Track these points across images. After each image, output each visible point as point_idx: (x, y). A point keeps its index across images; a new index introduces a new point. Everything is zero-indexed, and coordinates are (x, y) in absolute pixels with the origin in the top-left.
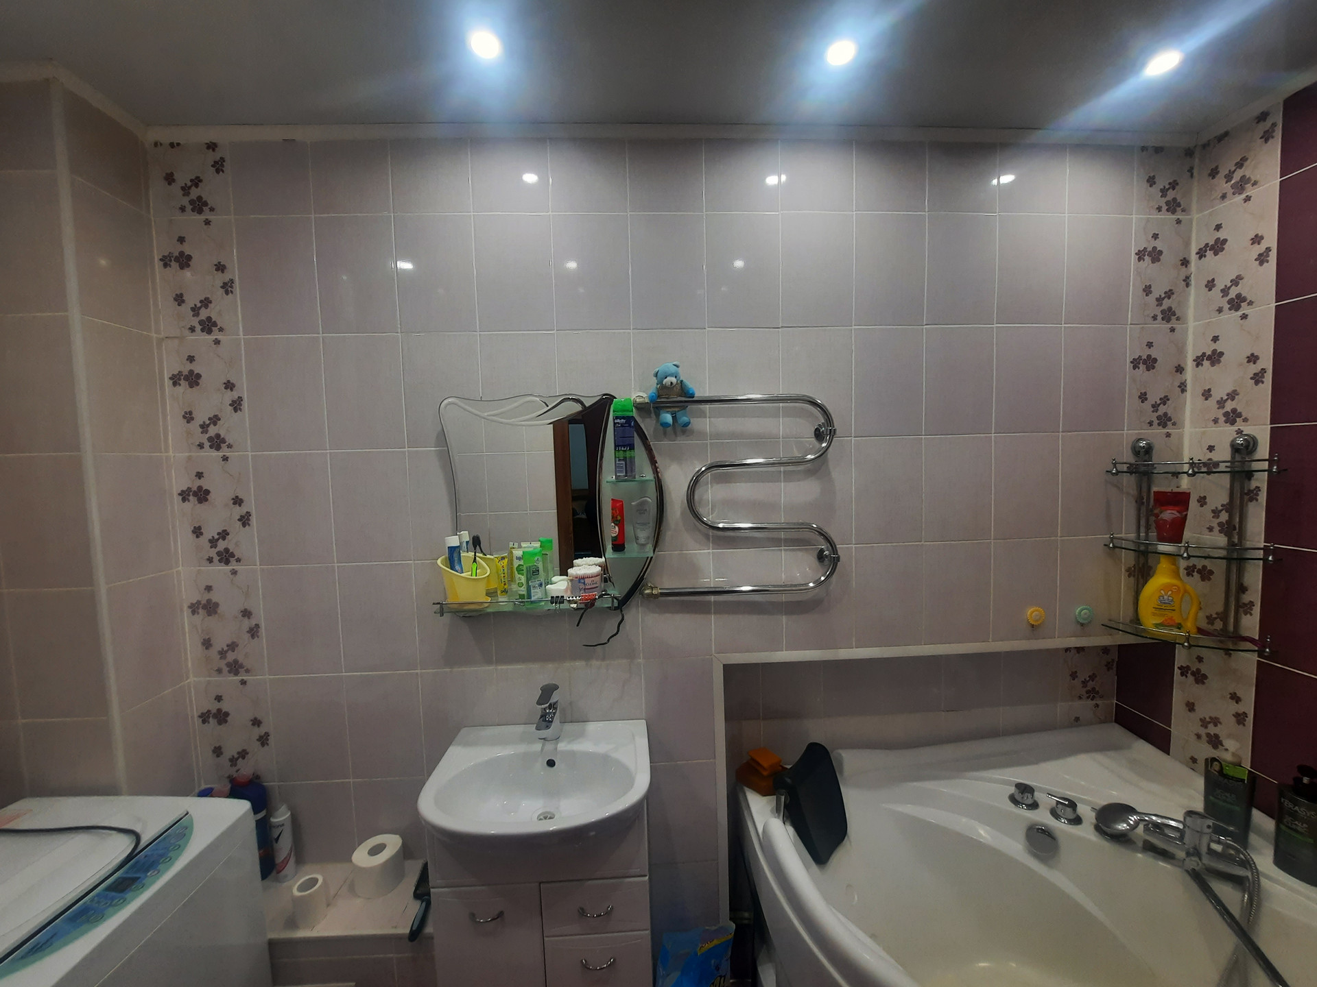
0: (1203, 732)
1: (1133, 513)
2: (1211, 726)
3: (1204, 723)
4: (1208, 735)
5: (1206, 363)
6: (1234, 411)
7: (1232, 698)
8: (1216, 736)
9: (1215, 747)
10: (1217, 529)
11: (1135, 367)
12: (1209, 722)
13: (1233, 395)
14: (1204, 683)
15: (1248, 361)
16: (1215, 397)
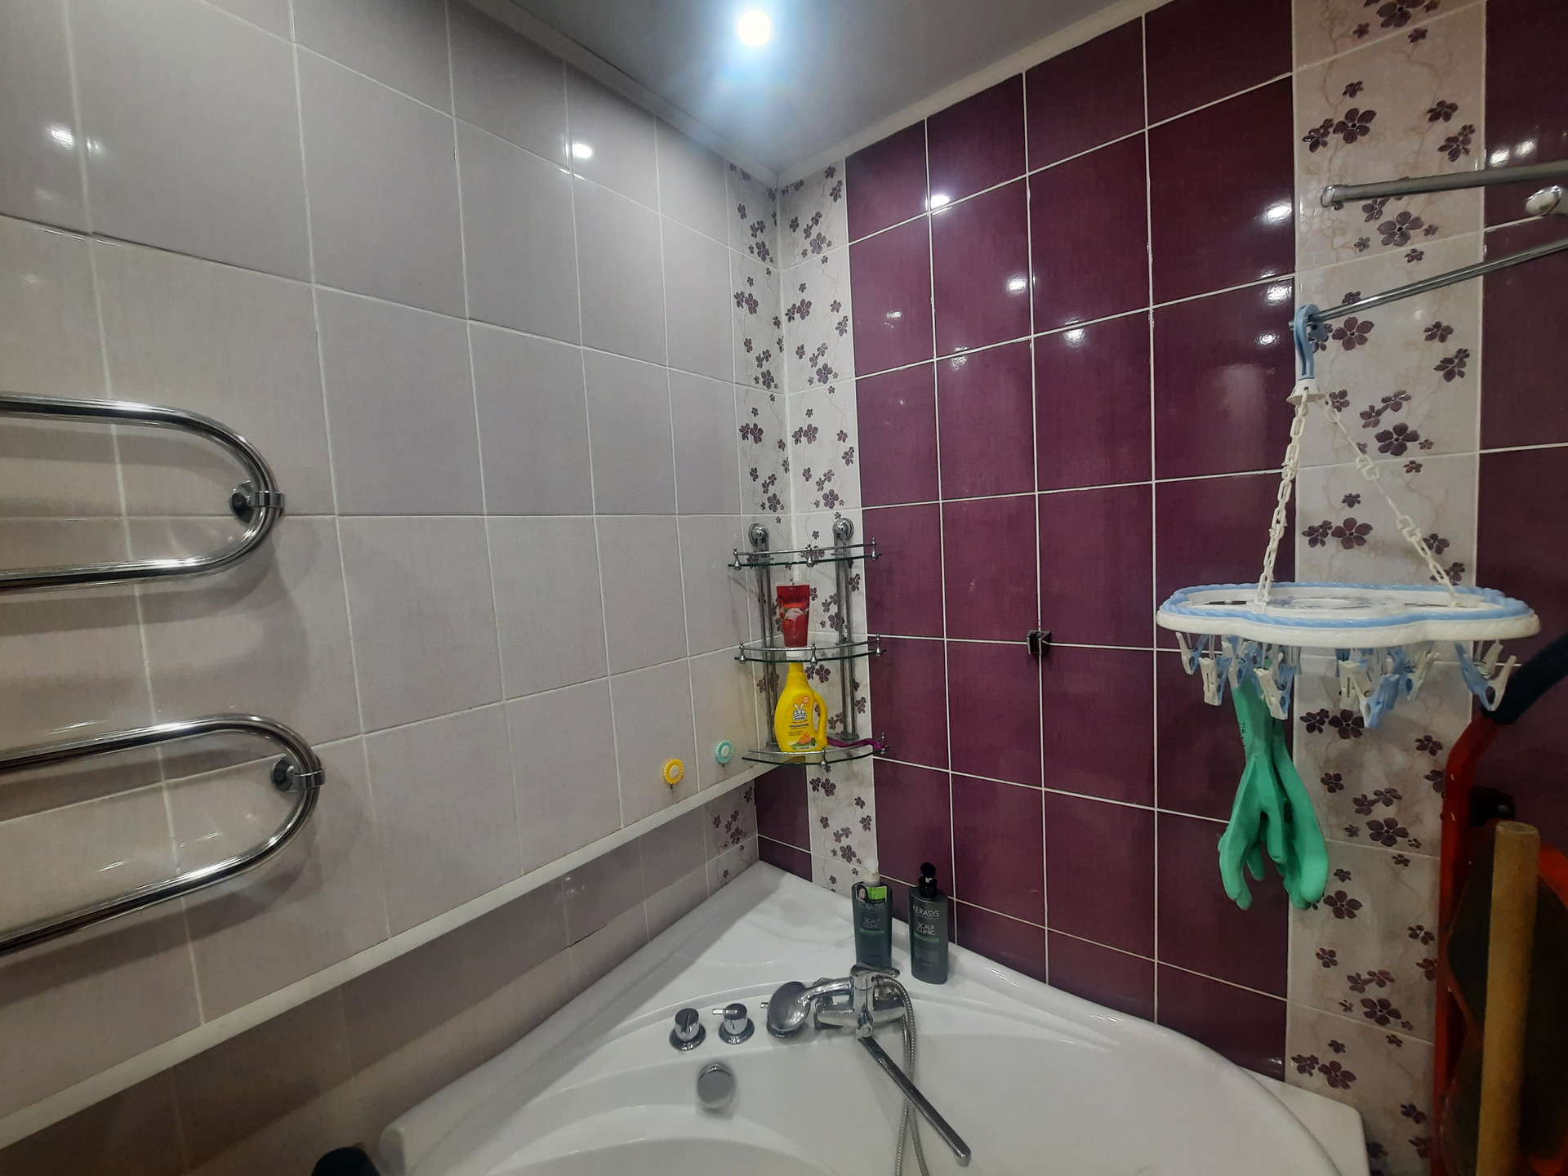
0: (837, 846)
1: (757, 613)
2: (843, 838)
3: (838, 838)
4: (842, 848)
5: (804, 439)
6: (832, 492)
7: (857, 804)
8: (849, 848)
9: (849, 860)
10: (828, 623)
11: (744, 437)
12: (842, 835)
13: (829, 476)
14: (833, 794)
15: (839, 439)
16: (815, 478)
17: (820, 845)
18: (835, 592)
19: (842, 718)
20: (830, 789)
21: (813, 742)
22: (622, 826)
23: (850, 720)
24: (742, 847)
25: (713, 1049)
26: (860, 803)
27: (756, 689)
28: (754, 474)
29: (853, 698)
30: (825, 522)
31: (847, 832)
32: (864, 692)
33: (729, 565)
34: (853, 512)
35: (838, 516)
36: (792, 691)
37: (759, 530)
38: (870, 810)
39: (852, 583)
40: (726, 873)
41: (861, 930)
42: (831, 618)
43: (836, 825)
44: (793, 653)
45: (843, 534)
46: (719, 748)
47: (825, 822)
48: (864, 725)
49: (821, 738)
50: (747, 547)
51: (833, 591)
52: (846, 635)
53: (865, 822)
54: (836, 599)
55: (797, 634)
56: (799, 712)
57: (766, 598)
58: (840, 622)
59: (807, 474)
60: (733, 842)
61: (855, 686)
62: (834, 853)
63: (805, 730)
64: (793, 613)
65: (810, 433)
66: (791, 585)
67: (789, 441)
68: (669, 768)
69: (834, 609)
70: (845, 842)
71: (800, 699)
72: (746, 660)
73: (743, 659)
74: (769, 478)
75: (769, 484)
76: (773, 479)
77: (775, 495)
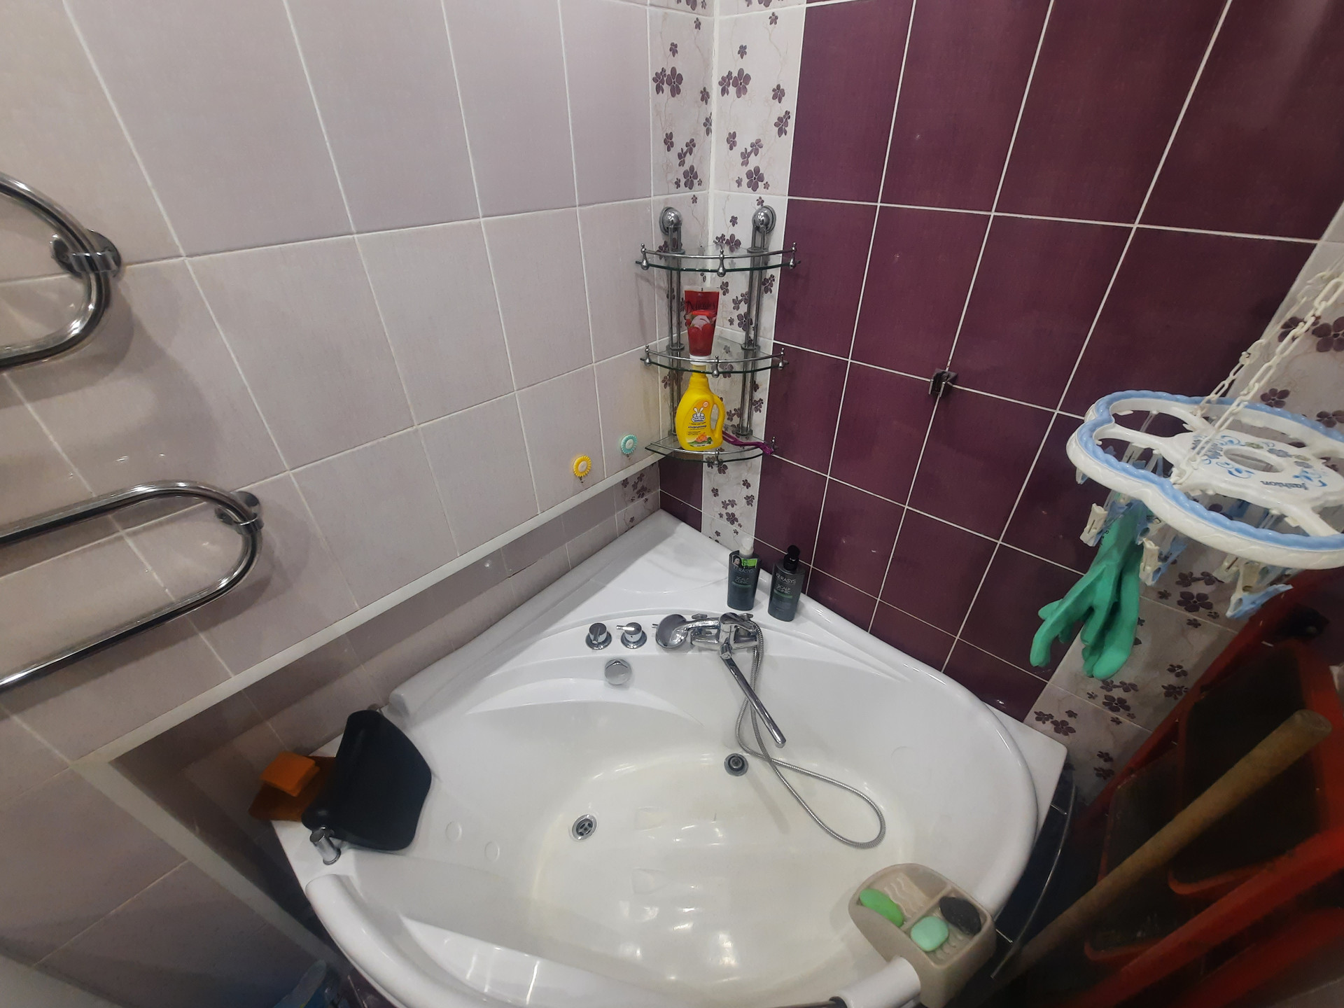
0: (724, 512)
1: (665, 311)
2: (730, 507)
3: (725, 505)
4: (727, 514)
5: (732, 90)
6: (757, 170)
7: (744, 484)
8: (733, 515)
9: (732, 523)
10: (736, 322)
11: (659, 89)
12: (728, 505)
13: (756, 147)
14: (724, 473)
15: (774, 98)
16: (739, 149)
17: (710, 509)
18: (747, 290)
19: (740, 413)
20: (722, 469)
21: (709, 441)
22: (539, 512)
23: (746, 416)
24: (647, 500)
25: (616, 650)
26: (747, 484)
27: (661, 385)
28: (669, 141)
29: (751, 399)
30: (746, 205)
31: (733, 503)
32: (763, 394)
33: (636, 262)
34: (778, 201)
35: (761, 202)
36: (692, 397)
37: (671, 216)
38: (755, 491)
39: (766, 285)
40: (632, 519)
41: (733, 583)
42: (739, 317)
43: (725, 496)
44: (697, 361)
45: (763, 228)
46: (625, 441)
47: (715, 492)
48: (759, 421)
49: (717, 436)
50: (656, 240)
51: (745, 289)
52: (752, 336)
53: (749, 499)
54: (748, 298)
55: (702, 341)
56: (699, 415)
57: (675, 293)
58: (748, 323)
59: (732, 140)
60: (639, 497)
61: (755, 387)
62: (721, 516)
63: (702, 431)
64: (700, 321)
65: (738, 82)
66: (700, 291)
67: (715, 90)
68: (578, 463)
69: (743, 308)
70: (730, 510)
71: (700, 404)
72: (651, 363)
73: (648, 360)
74: (687, 145)
75: (686, 152)
76: (691, 145)
77: (692, 168)
